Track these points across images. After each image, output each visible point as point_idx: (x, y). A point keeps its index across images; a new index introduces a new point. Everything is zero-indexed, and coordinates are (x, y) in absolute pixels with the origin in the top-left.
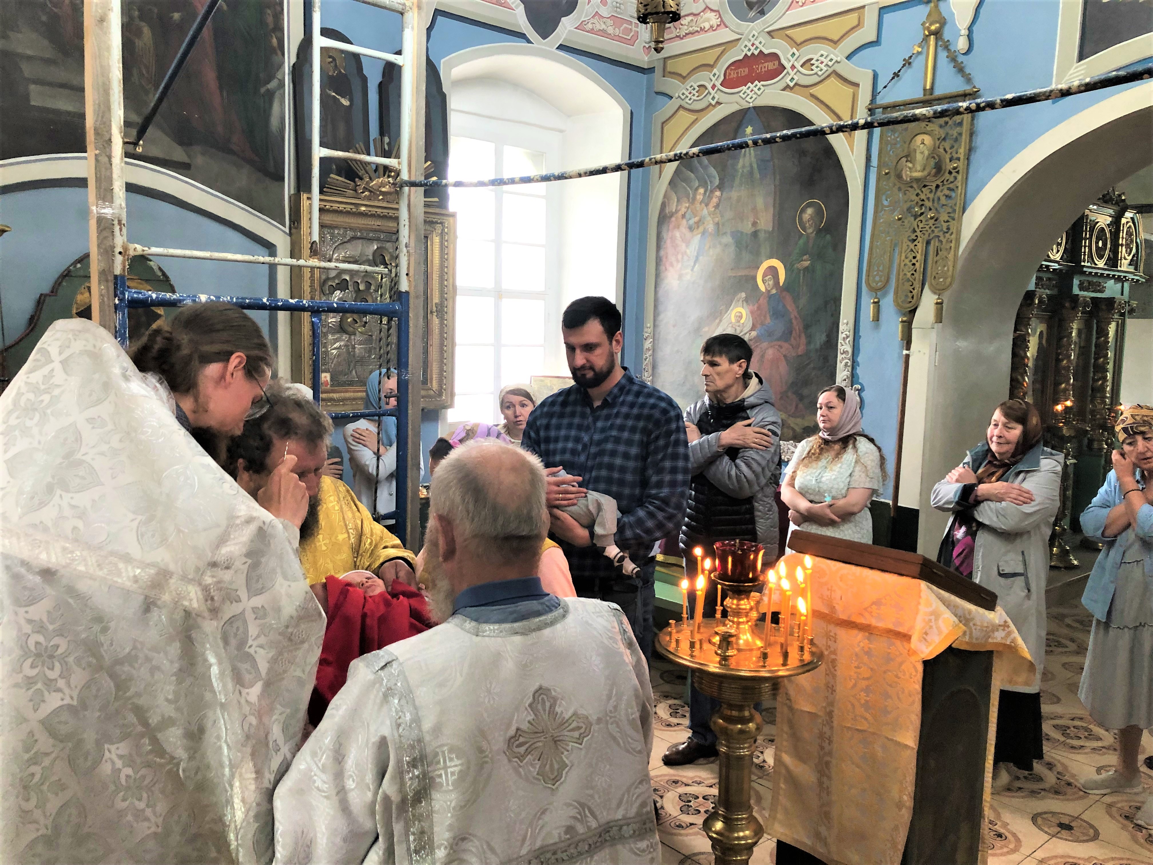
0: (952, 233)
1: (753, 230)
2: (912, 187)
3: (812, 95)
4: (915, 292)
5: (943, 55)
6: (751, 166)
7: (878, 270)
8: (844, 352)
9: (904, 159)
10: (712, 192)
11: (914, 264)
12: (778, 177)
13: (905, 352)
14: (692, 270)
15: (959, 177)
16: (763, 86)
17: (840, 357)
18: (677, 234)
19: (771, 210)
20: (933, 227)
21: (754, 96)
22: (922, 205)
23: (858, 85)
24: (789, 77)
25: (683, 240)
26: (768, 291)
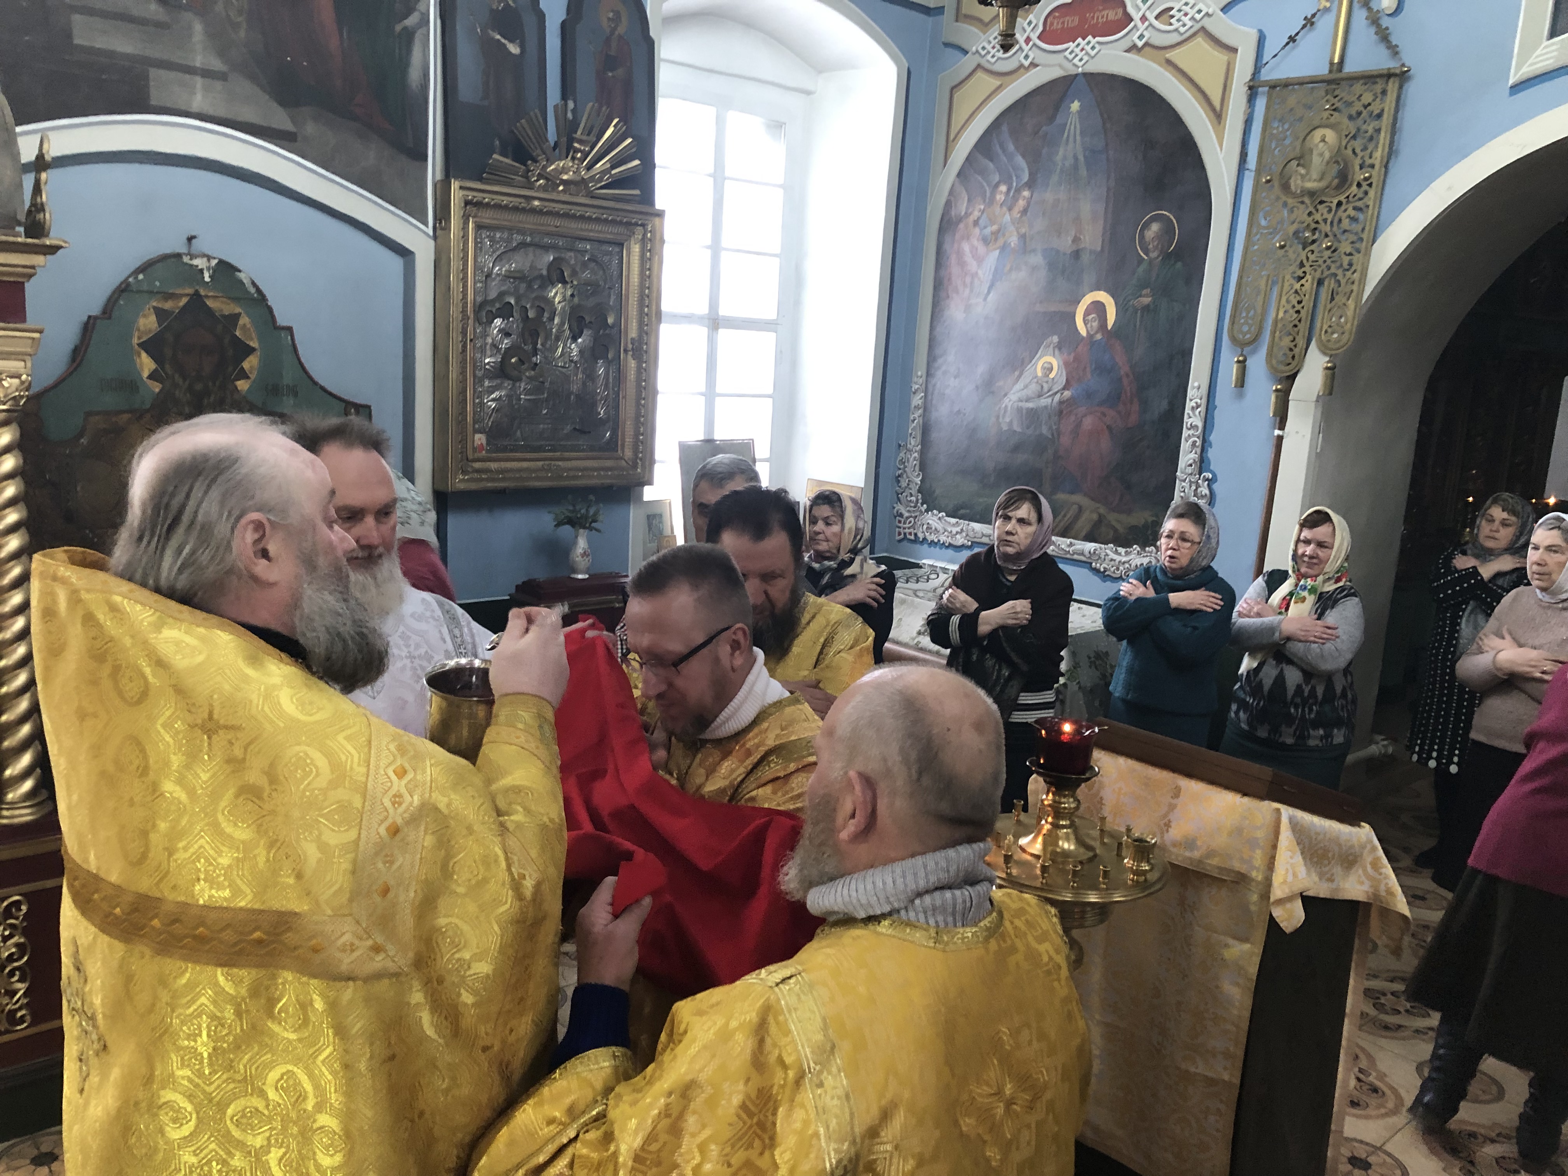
0: (1355, 272)
1: (1074, 248)
2: (1302, 203)
3: (1169, 62)
4: (1297, 351)
5: (1360, 15)
6: (1076, 159)
7: (1247, 316)
8: (1192, 427)
9: (1294, 163)
10: (1018, 191)
11: (1298, 312)
12: (1113, 175)
13: (1277, 432)
14: (985, 299)
15: (1372, 193)
16: (1098, 43)
17: (1185, 433)
18: (966, 247)
19: (1101, 222)
20: (1329, 261)
21: (1086, 58)
22: (1315, 229)
23: (1235, 50)
24: (1137, 33)
25: (975, 256)
26: (1090, 336)
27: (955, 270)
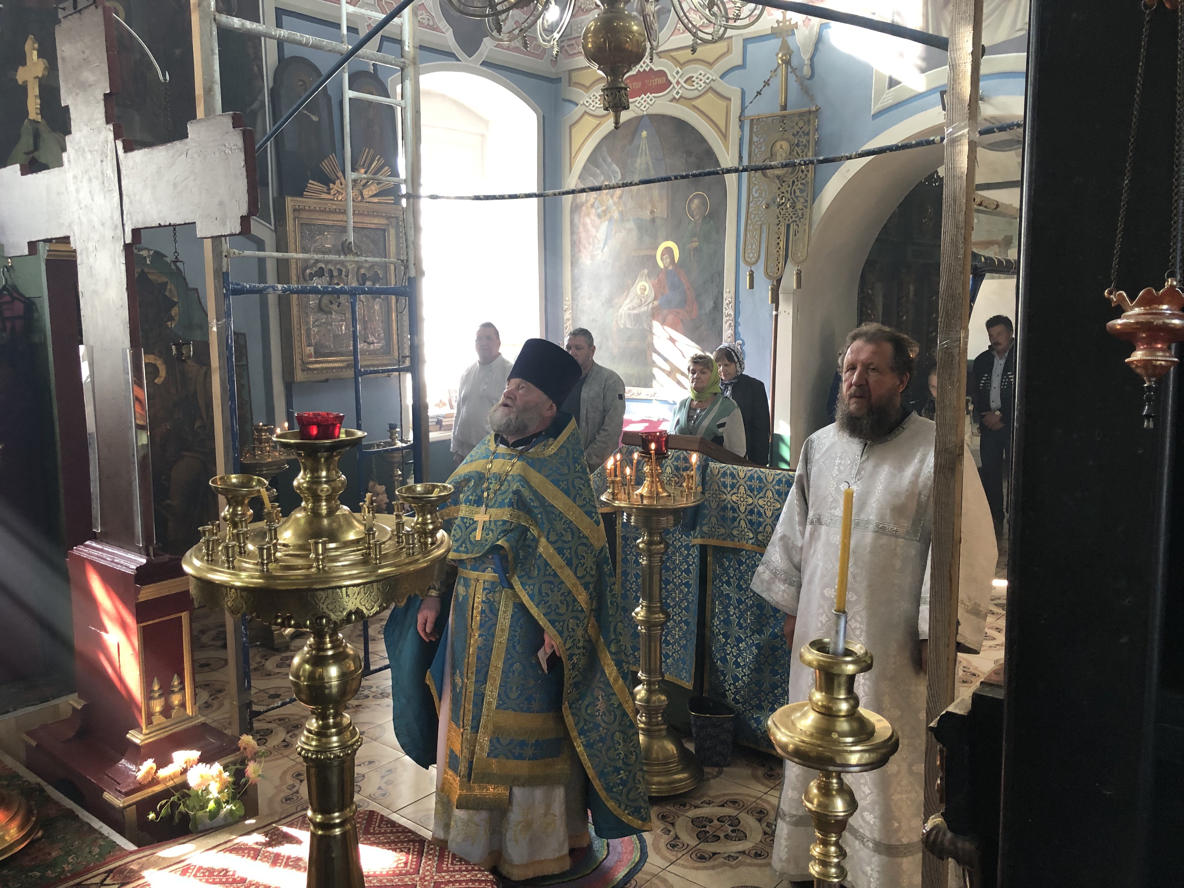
0: (806, 219)
1: (651, 217)
3: (695, 108)
4: (780, 265)
5: (792, 78)
6: (648, 164)
7: (751, 249)
8: (729, 315)
9: (768, 160)
11: (778, 244)
13: (774, 313)
14: (602, 251)
15: (809, 175)
16: (654, 97)
17: (725, 319)
18: (588, 220)
19: (665, 201)
20: (791, 214)
21: (648, 106)
22: (783, 197)
23: (730, 100)
24: (675, 91)
25: (594, 226)
26: (666, 268)
27: (583, 235)
